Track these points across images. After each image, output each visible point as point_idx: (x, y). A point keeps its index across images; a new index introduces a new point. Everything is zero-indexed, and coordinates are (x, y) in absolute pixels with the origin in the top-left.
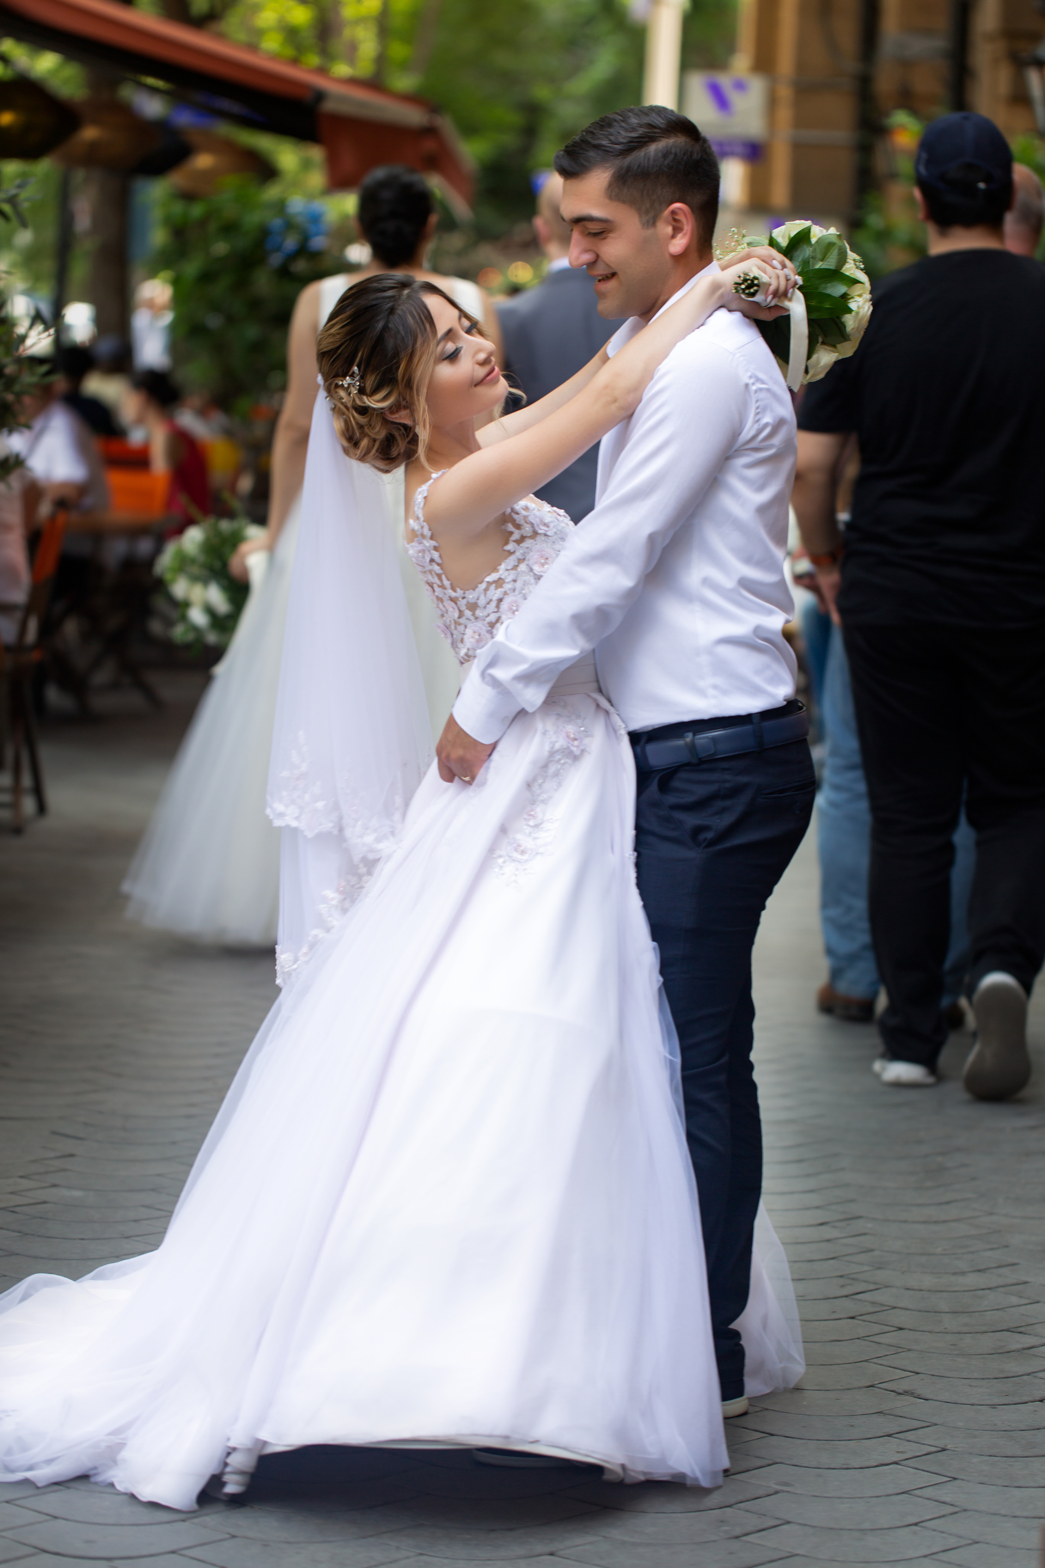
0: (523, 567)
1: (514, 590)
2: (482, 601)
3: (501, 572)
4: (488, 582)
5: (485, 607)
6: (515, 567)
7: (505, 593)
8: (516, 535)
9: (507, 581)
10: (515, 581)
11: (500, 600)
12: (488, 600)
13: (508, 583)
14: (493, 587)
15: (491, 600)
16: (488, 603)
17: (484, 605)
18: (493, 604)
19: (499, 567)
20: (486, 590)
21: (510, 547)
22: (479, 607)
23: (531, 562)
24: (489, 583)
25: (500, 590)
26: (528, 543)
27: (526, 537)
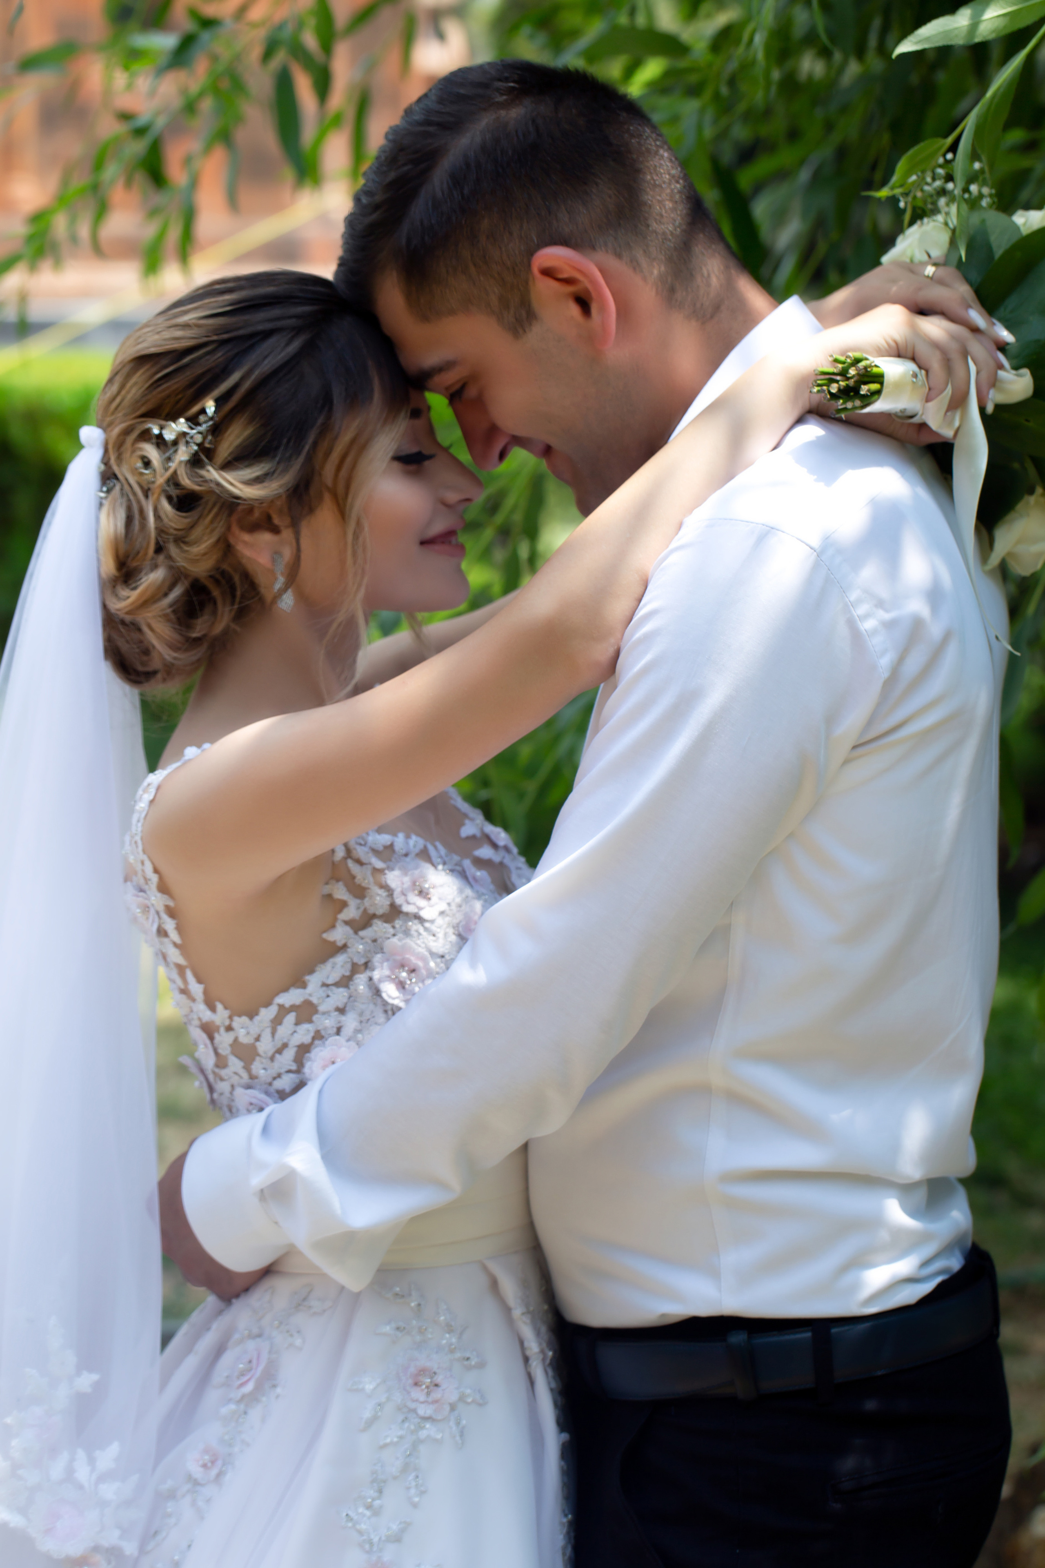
0: (360, 983)
1: (338, 1031)
2: (265, 1046)
3: (311, 988)
4: (281, 1007)
5: (272, 1059)
6: (345, 982)
7: (318, 1036)
8: (352, 912)
9: (322, 1008)
10: (341, 1011)
11: (304, 1050)
12: (279, 1045)
13: (324, 1013)
14: (291, 1018)
15: (285, 1046)
16: (279, 1051)
17: (270, 1054)
18: (289, 1054)
19: (307, 978)
20: (277, 1021)
21: (339, 934)
22: (259, 1055)
23: (376, 975)
24: (283, 1010)
25: (306, 1026)
26: (379, 928)
27: (374, 916)
